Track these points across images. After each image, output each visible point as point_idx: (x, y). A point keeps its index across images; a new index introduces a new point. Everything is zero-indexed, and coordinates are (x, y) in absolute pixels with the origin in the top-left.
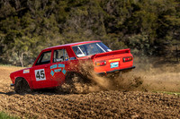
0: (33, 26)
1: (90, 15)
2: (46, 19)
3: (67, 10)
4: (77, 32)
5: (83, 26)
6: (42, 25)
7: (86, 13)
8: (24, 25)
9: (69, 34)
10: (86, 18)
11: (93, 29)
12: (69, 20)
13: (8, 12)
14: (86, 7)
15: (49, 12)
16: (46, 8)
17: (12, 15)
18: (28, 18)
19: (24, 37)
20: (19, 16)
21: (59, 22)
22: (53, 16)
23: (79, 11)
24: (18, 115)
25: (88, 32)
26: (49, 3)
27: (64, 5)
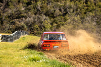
0: (69, 21)
1: (96, 15)
2: (75, 17)
3: (85, 13)
4: (89, 23)
5: (92, 20)
6: (74, 20)
7: (94, 14)
8: (65, 20)
9: (86, 24)
10: (94, 17)
11: (97, 22)
12: (86, 18)
13: (58, 14)
14: (94, 12)
15: (77, 14)
16: (75, 12)
17: (60, 15)
18: (67, 17)
19: (65, 26)
20: (63, 16)
21: (81, 19)
22: (78, 16)
23: (91, 14)
24: (63, 62)
25: (95, 23)
26: (77, 10)
27: (84, 11)
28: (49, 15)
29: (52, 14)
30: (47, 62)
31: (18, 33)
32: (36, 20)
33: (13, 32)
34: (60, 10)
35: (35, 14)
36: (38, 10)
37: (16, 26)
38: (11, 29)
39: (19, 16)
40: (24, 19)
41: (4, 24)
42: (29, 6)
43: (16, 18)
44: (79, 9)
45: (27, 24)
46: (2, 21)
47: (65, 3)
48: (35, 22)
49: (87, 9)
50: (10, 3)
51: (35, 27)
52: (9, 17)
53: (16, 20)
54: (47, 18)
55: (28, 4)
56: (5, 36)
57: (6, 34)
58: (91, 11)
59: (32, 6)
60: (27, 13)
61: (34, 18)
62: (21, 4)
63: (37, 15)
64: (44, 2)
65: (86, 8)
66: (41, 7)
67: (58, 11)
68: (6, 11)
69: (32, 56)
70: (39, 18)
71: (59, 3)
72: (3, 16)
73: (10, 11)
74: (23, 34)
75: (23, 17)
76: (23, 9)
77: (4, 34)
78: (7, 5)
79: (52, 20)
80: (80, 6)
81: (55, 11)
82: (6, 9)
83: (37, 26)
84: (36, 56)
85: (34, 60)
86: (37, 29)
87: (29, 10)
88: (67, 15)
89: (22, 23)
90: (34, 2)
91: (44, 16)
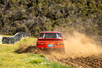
0: (71, 22)
2: (77, 19)
3: (87, 15)
4: (91, 25)
5: (94, 22)
6: (75, 22)
7: (96, 16)
8: (66, 22)
9: (87, 26)
10: (95, 19)
11: (99, 24)
12: (87, 20)
13: (59, 16)
14: (96, 14)
15: (78, 16)
16: (77, 14)
17: (61, 17)
19: (66, 28)
20: (65, 18)
21: (83, 21)
22: (80, 18)
23: (92, 16)
24: (64, 64)
25: (96, 25)
26: (78, 12)
27: (85, 12)
28: (50, 17)
29: (53, 15)
30: (48, 65)
31: (19, 35)
32: (37, 22)
33: (14, 34)
34: (62, 12)
35: (37, 16)
36: (39, 12)
37: (17, 28)
38: (12, 31)
39: (20, 18)
40: (25, 20)
41: (5, 26)
42: (30, 8)
43: (17, 20)
44: (80, 11)
45: (28, 26)
46: (3, 23)
47: (66, 5)
48: (36, 24)
49: (89, 11)
50: (11, 5)
51: (36, 28)
52: (10, 18)
53: (17, 22)
54: (49, 19)
55: (30, 5)
56: (6, 38)
57: (7, 36)
58: (93, 13)
59: (33, 7)
60: (28, 15)
61: (35, 20)
62: (22, 6)
63: (39, 17)
64: (45, 3)
65: (88, 9)
66: (42, 9)
67: (59, 12)
68: (7, 13)
69: (33, 59)
70: (41, 20)
71: (60, 5)
72: (4, 18)
73: (11, 13)
74: (24, 36)
75: (24, 18)
76: (24, 10)
77: (5, 36)
78: (8, 6)
79: (54, 21)
80: (82, 7)
81: (56, 12)
82: (7, 11)
83: (38, 28)
84: (37, 58)
85: (35, 62)
86: (38, 31)
87: (31, 11)
88: (68, 17)
89: (24, 25)
90: (36, 4)
91: (46, 18)
